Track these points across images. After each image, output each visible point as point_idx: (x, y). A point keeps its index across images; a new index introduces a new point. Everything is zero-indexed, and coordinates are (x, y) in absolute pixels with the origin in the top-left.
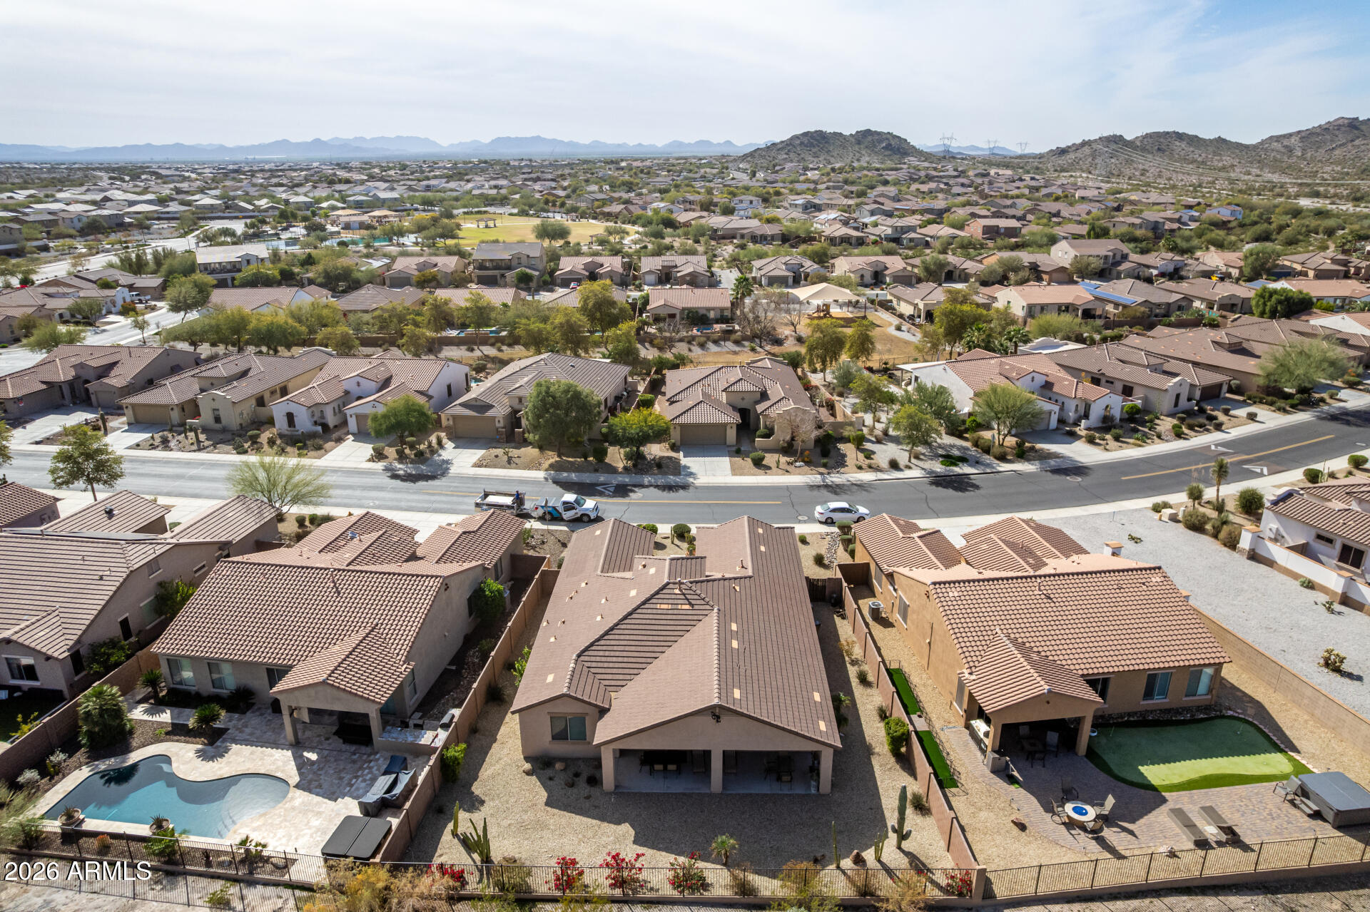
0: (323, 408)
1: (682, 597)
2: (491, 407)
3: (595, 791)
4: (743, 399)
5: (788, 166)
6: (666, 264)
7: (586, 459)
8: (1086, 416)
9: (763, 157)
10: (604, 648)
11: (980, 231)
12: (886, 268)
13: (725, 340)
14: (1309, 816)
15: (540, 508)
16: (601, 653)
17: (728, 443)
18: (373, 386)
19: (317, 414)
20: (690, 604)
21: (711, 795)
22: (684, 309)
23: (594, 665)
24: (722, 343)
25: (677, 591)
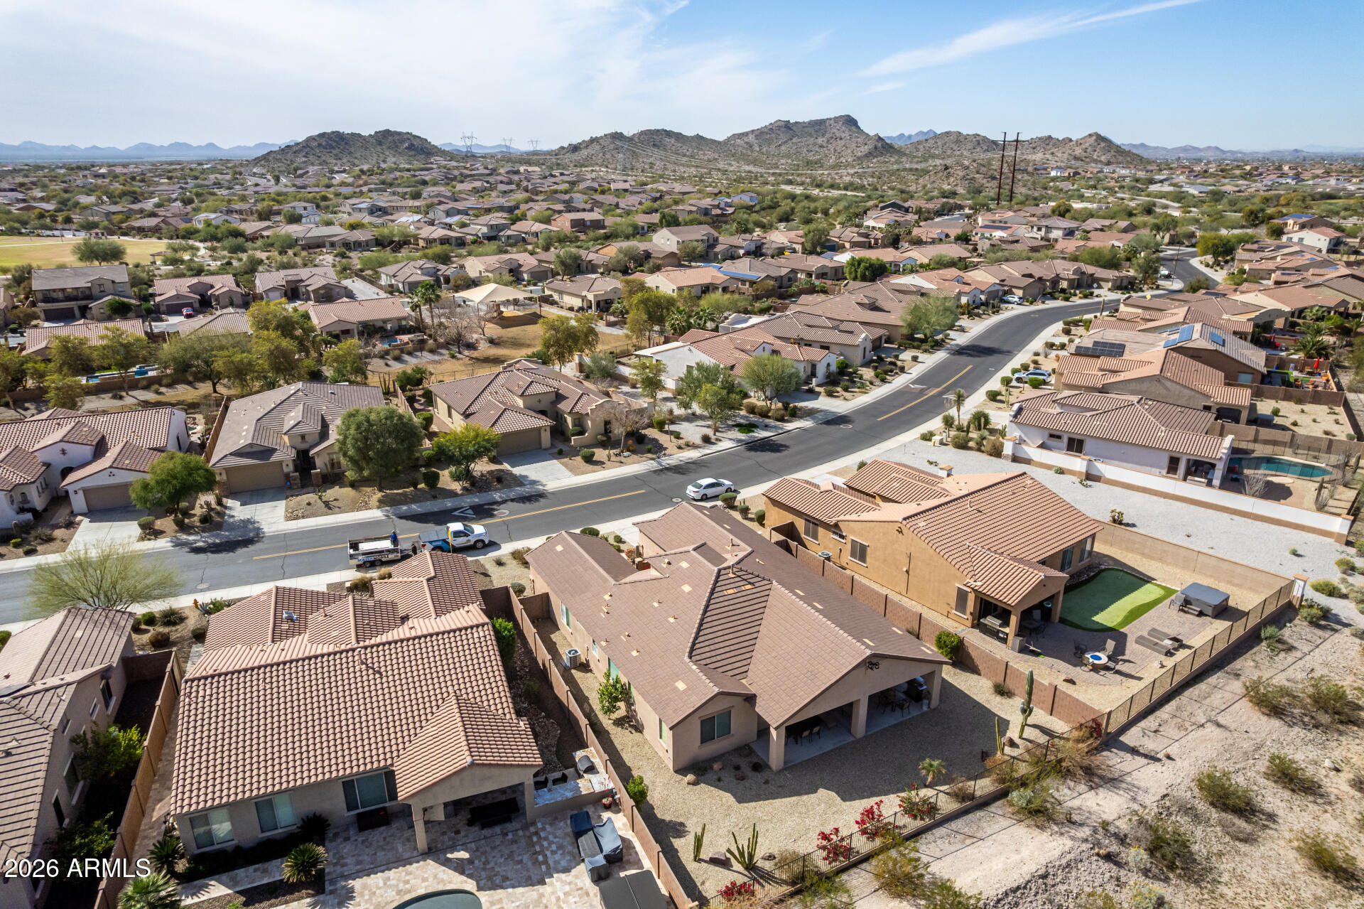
0: (24, 489)
1: (739, 579)
2: (274, 450)
3: (766, 774)
4: (540, 401)
5: (311, 169)
6: (290, 278)
7: (415, 487)
8: (813, 374)
9: (279, 160)
10: (707, 643)
11: (568, 224)
12: (520, 266)
13: (422, 350)
14: (1198, 616)
15: (428, 544)
16: (707, 649)
17: (543, 446)
18: (88, 451)
19: (18, 498)
20: (750, 583)
21: (858, 741)
22: (360, 323)
23: (708, 661)
24: (419, 354)
25: (731, 575)
